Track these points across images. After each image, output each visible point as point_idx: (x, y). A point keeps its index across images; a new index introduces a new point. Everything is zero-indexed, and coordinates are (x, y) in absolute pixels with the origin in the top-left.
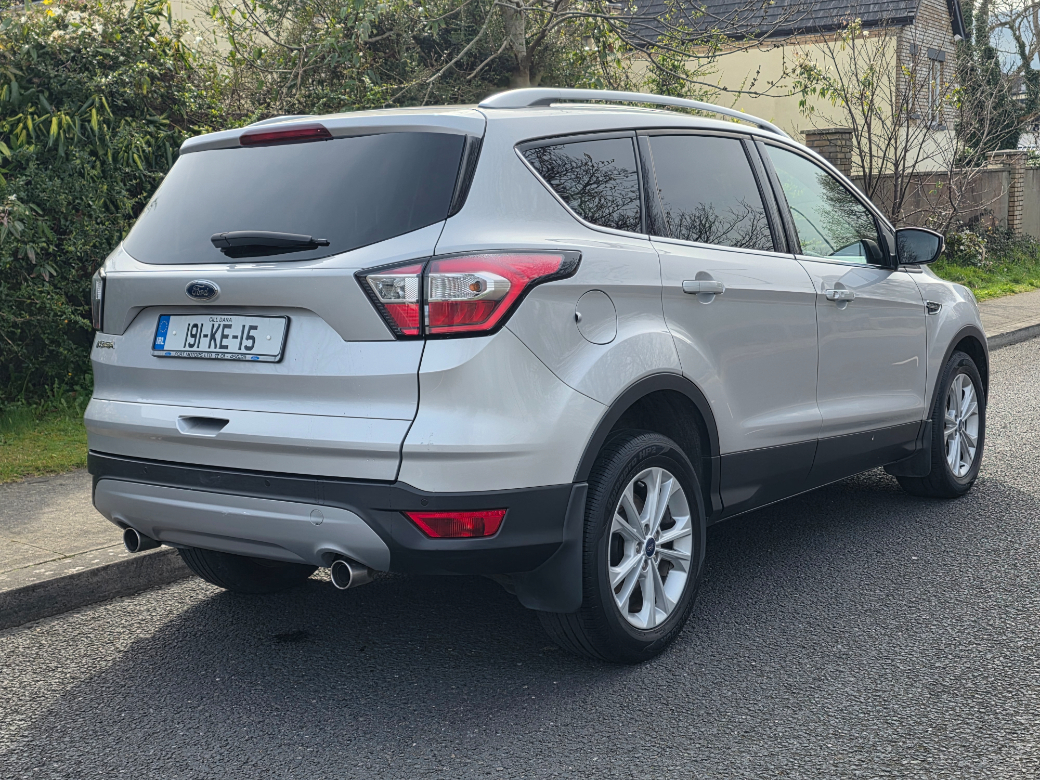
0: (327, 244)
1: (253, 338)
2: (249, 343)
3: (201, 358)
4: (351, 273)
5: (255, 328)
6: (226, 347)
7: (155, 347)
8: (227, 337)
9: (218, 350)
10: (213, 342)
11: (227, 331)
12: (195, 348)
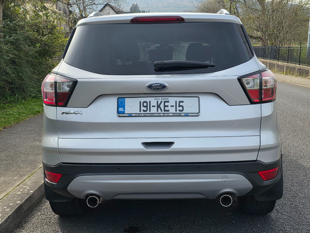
0: (214, 66)
1: (182, 106)
2: (181, 108)
3: (154, 116)
4: (236, 78)
5: (183, 102)
6: (168, 111)
7: (118, 112)
8: (167, 106)
9: (163, 112)
10: (159, 109)
11: (166, 104)
12: (148, 112)
